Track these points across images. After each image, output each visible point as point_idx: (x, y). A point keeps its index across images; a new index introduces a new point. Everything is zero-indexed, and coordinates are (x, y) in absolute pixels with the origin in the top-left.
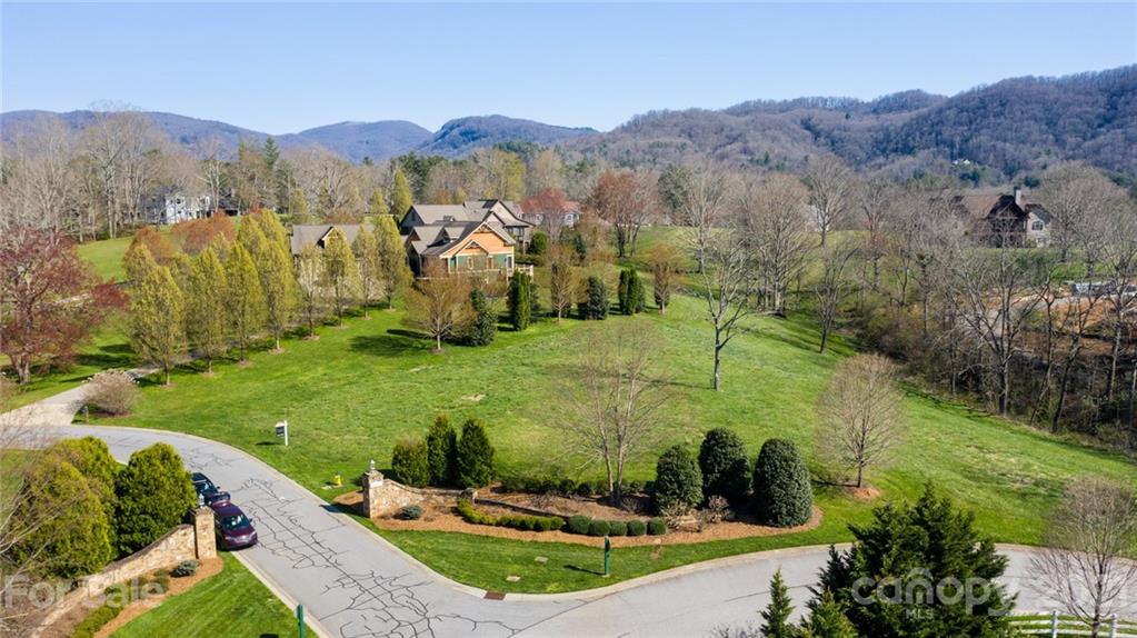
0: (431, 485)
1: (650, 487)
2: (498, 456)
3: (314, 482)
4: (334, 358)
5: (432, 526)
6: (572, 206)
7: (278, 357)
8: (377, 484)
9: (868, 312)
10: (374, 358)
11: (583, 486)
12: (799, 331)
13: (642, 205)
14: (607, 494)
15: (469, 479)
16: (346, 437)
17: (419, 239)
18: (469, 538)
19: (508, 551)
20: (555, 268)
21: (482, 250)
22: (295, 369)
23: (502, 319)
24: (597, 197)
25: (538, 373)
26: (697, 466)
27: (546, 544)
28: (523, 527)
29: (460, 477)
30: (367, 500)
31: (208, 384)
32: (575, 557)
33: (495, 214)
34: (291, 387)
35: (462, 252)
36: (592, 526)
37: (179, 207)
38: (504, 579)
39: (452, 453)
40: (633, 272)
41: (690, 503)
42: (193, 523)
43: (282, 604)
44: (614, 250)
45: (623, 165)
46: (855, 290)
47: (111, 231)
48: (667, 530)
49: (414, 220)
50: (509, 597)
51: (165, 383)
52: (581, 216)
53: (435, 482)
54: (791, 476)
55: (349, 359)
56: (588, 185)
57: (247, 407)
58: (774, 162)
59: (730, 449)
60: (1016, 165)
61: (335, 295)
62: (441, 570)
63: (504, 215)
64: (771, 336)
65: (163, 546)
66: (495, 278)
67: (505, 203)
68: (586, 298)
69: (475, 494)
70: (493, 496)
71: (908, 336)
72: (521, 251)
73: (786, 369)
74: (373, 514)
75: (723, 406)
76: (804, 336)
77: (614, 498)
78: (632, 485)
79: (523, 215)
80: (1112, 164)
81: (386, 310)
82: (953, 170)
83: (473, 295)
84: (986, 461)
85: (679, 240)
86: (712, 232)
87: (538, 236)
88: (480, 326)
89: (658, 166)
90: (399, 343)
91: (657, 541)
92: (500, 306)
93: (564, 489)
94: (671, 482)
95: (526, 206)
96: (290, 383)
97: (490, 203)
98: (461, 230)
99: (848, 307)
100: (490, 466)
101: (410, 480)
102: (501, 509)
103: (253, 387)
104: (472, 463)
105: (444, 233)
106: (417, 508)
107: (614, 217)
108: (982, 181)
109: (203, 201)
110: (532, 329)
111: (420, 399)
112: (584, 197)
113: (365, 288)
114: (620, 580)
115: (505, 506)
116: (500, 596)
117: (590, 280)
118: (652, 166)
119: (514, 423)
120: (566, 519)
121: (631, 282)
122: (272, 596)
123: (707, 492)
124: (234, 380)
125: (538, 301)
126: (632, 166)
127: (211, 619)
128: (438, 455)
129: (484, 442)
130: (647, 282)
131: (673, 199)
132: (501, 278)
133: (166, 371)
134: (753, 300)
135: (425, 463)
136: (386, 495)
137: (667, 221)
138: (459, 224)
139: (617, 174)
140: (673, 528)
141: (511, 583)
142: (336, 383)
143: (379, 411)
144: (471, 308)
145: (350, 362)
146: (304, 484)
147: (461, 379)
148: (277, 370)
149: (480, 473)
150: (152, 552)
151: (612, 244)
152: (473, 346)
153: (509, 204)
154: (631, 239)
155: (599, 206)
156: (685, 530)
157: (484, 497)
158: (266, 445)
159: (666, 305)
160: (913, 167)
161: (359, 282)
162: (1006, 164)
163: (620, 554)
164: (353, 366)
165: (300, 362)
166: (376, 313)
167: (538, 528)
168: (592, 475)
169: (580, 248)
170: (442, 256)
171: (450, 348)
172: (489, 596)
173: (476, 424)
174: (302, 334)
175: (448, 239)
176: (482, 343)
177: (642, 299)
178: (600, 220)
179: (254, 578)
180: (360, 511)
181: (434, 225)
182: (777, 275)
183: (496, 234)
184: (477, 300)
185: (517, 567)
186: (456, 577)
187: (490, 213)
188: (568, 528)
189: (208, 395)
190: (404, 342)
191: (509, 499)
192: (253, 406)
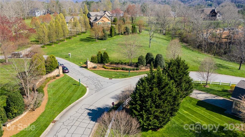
0: (98, 63)
1: (137, 63)
2: (110, 59)
3: (77, 63)
4: (77, 42)
5: (99, 69)
6: (122, 12)
7: (66, 42)
8: (89, 63)
9: (182, 34)
10: (84, 42)
11: (125, 63)
12: (168, 38)
13: (137, 12)
14: (129, 64)
15: (105, 62)
16: (81, 56)
17: (91, 19)
18: (106, 71)
19: (112, 73)
20: (119, 25)
21: (104, 21)
22: (69, 45)
23: (109, 35)
24: (127, 10)
25: (116, 45)
26: (145, 59)
27: (119, 72)
28: (115, 69)
29: (103, 62)
30: (87, 65)
31: (53, 47)
32: (124, 74)
33: (106, 14)
34: (69, 48)
35: (100, 22)
36: (127, 69)
37: (38, 13)
38: (112, 77)
39: (102, 58)
40: (134, 26)
41: (144, 65)
42: (59, 68)
43: (75, 80)
44: (131, 22)
45: (133, 3)
46: (180, 29)
47: (25, 18)
48: (140, 70)
49: (89, 15)
50: (113, 79)
51: (45, 47)
52: (124, 14)
53: (99, 63)
54: (161, 60)
55: (79, 43)
56: (125, 7)
57: (62, 51)
58: (166, 2)
59: (151, 56)
60: (220, 2)
61: (76, 30)
62: (101, 76)
63: (108, 14)
64: (162, 38)
65: (54, 72)
66: (107, 27)
67: (108, 11)
68: (125, 31)
69: (106, 64)
70: (109, 65)
71: (189, 38)
72: (112, 22)
73: (164, 44)
74: (88, 68)
75: (151, 50)
76: (169, 39)
77: (130, 65)
78: (134, 63)
79: (112, 14)
80: (241, 2)
81: (86, 34)
82: (206, 4)
83: (103, 30)
84: (198, 59)
85: (145, 19)
86: (152, 17)
87: (115, 18)
88: (105, 36)
89: (141, 3)
90: (89, 40)
91: (138, 71)
92: (108, 33)
93: (122, 64)
94: (140, 62)
95: (112, 12)
96: (69, 47)
97: (105, 12)
98: (100, 17)
99: (179, 33)
100: (108, 60)
101: (94, 62)
102: (111, 67)
103: (62, 48)
104: (105, 59)
105: (96, 18)
106: (96, 67)
107: (131, 14)
108: (212, 6)
109: (43, 11)
110: (115, 37)
111: (94, 50)
112: (125, 10)
113: (81, 29)
114: (131, 77)
115: (111, 66)
116: (112, 79)
117: (126, 27)
118: (139, 3)
119: (112, 53)
120: (122, 68)
121: (134, 27)
122: (73, 79)
123: (147, 63)
124: (58, 47)
125: (116, 31)
126: (135, 3)
127: (64, 82)
128: (99, 58)
129: (107, 56)
130: (137, 28)
131: (143, 11)
132: (108, 27)
133: (45, 45)
134: (159, 31)
135: (97, 59)
136: (90, 65)
137: (142, 15)
138: (99, 16)
139: (131, 5)
140: (141, 69)
141: (113, 77)
142: (78, 47)
143: (87, 52)
144: (103, 33)
145: (80, 43)
146: (75, 63)
147: (102, 46)
148: (66, 45)
149: (107, 61)
150: (52, 73)
151: (130, 20)
152: (104, 40)
153: (109, 12)
154: (135, 19)
155: (128, 12)
156: (143, 70)
157: (108, 65)
158: (67, 57)
159: (141, 32)
160: (197, 3)
161: (80, 28)
162: (218, 2)
163: (131, 73)
164: (80, 44)
165: (70, 43)
166: (84, 34)
167: (117, 69)
168: (127, 61)
169: (124, 21)
170: (96, 23)
171: (99, 40)
172: (109, 79)
173: (106, 52)
174: (70, 38)
175: (97, 19)
176: (105, 40)
177: (136, 31)
178: (128, 15)
179: (70, 77)
180: (86, 67)
181: (94, 16)
182: (164, 26)
183: (107, 18)
184: (104, 31)
185: (114, 75)
186: (104, 76)
187: (105, 14)
188: (123, 69)
189: (54, 49)
190: (89, 39)
191: (112, 65)
192: (63, 51)
